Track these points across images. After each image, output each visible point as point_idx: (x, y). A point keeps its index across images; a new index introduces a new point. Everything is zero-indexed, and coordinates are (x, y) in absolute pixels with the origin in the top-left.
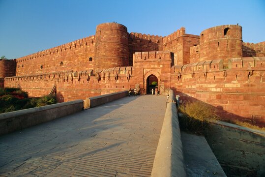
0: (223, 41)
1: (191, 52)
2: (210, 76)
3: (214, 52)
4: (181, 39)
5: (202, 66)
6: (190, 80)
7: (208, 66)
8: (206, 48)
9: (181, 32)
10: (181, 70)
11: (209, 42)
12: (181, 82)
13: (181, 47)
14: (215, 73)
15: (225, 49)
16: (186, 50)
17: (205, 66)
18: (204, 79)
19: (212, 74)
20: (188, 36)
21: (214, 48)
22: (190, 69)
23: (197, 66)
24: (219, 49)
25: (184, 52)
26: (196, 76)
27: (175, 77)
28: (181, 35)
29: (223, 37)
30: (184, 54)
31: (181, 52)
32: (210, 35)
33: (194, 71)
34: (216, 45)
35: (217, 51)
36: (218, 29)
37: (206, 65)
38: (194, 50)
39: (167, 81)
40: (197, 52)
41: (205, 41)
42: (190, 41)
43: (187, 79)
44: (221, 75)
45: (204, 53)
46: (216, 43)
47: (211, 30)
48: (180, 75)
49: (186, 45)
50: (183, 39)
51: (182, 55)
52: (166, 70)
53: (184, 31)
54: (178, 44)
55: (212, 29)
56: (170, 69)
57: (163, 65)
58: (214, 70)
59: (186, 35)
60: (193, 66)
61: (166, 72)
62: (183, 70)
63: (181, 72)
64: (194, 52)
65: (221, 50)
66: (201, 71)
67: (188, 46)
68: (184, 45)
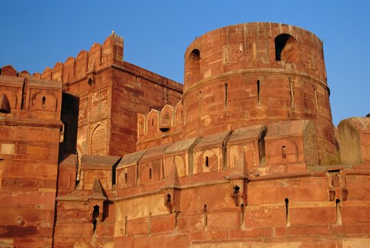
0: (273, 77)
1: (143, 129)
2: (262, 201)
3: (242, 115)
4: (105, 79)
5: (218, 152)
6: (158, 226)
7: (251, 149)
8: (213, 99)
9: (108, 51)
10: (109, 174)
11: (222, 78)
12: (109, 236)
13: (106, 108)
14: (285, 183)
15: (284, 108)
16: (121, 120)
17: (233, 152)
18: (234, 216)
19: (270, 187)
20: (131, 71)
21: (244, 102)
22: (156, 168)
23: (191, 150)
24: (260, 107)
25: (113, 127)
26: (190, 202)
27: (78, 213)
28: (108, 63)
29: (272, 66)
30: (113, 135)
31: (104, 127)
32: (226, 51)
33: (177, 178)
34: (250, 91)
35: (254, 113)
36: (256, 33)
37: (241, 143)
38: (152, 123)
39: (32, 231)
40: (164, 130)
41: (208, 75)
42: (137, 92)
43: (141, 221)
44: (318, 192)
45: (200, 123)
46: (248, 84)
47: (229, 35)
48: (107, 203)
49: (124, 104)
50: (114, 78)
51: (107, 139)
52: (32, 170)
53: (118, 49)
54: (94, 97)
55: (231, 30)
56: (52, 170)
57: (20, 144)
58: (281, 170)
59: (125, 64)
60: (173, 154)
61: (30, 184)
62: (120, 178)
63: (107, 184)
64: (152, 132)
65: (268, 113)
66: (214, 174)
67: (132, 106)
68: (115, 100)
